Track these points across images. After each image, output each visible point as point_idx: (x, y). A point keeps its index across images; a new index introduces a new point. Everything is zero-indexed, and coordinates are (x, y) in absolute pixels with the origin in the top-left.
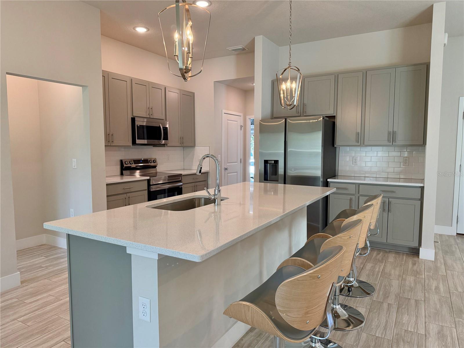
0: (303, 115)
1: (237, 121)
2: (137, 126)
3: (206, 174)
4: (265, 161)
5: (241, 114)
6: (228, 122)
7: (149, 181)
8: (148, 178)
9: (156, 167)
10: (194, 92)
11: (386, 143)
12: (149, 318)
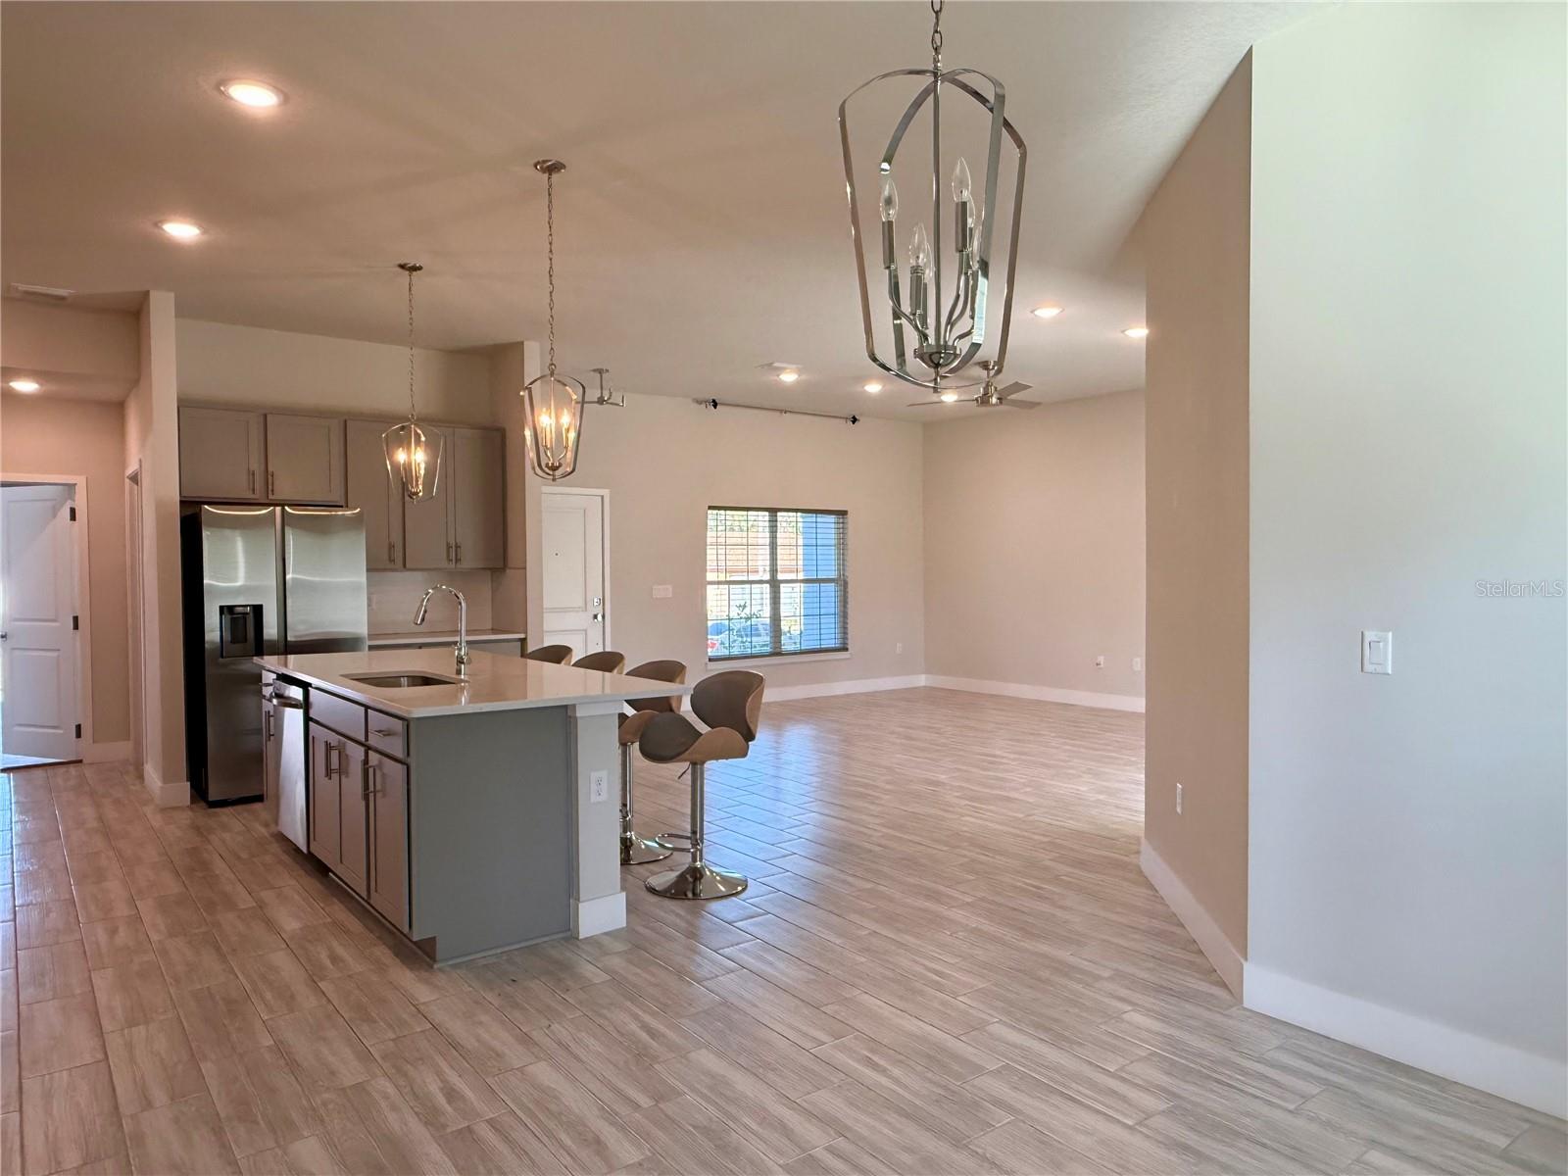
4: (221, 607)
11: (444, 564)
12: (604, 797)
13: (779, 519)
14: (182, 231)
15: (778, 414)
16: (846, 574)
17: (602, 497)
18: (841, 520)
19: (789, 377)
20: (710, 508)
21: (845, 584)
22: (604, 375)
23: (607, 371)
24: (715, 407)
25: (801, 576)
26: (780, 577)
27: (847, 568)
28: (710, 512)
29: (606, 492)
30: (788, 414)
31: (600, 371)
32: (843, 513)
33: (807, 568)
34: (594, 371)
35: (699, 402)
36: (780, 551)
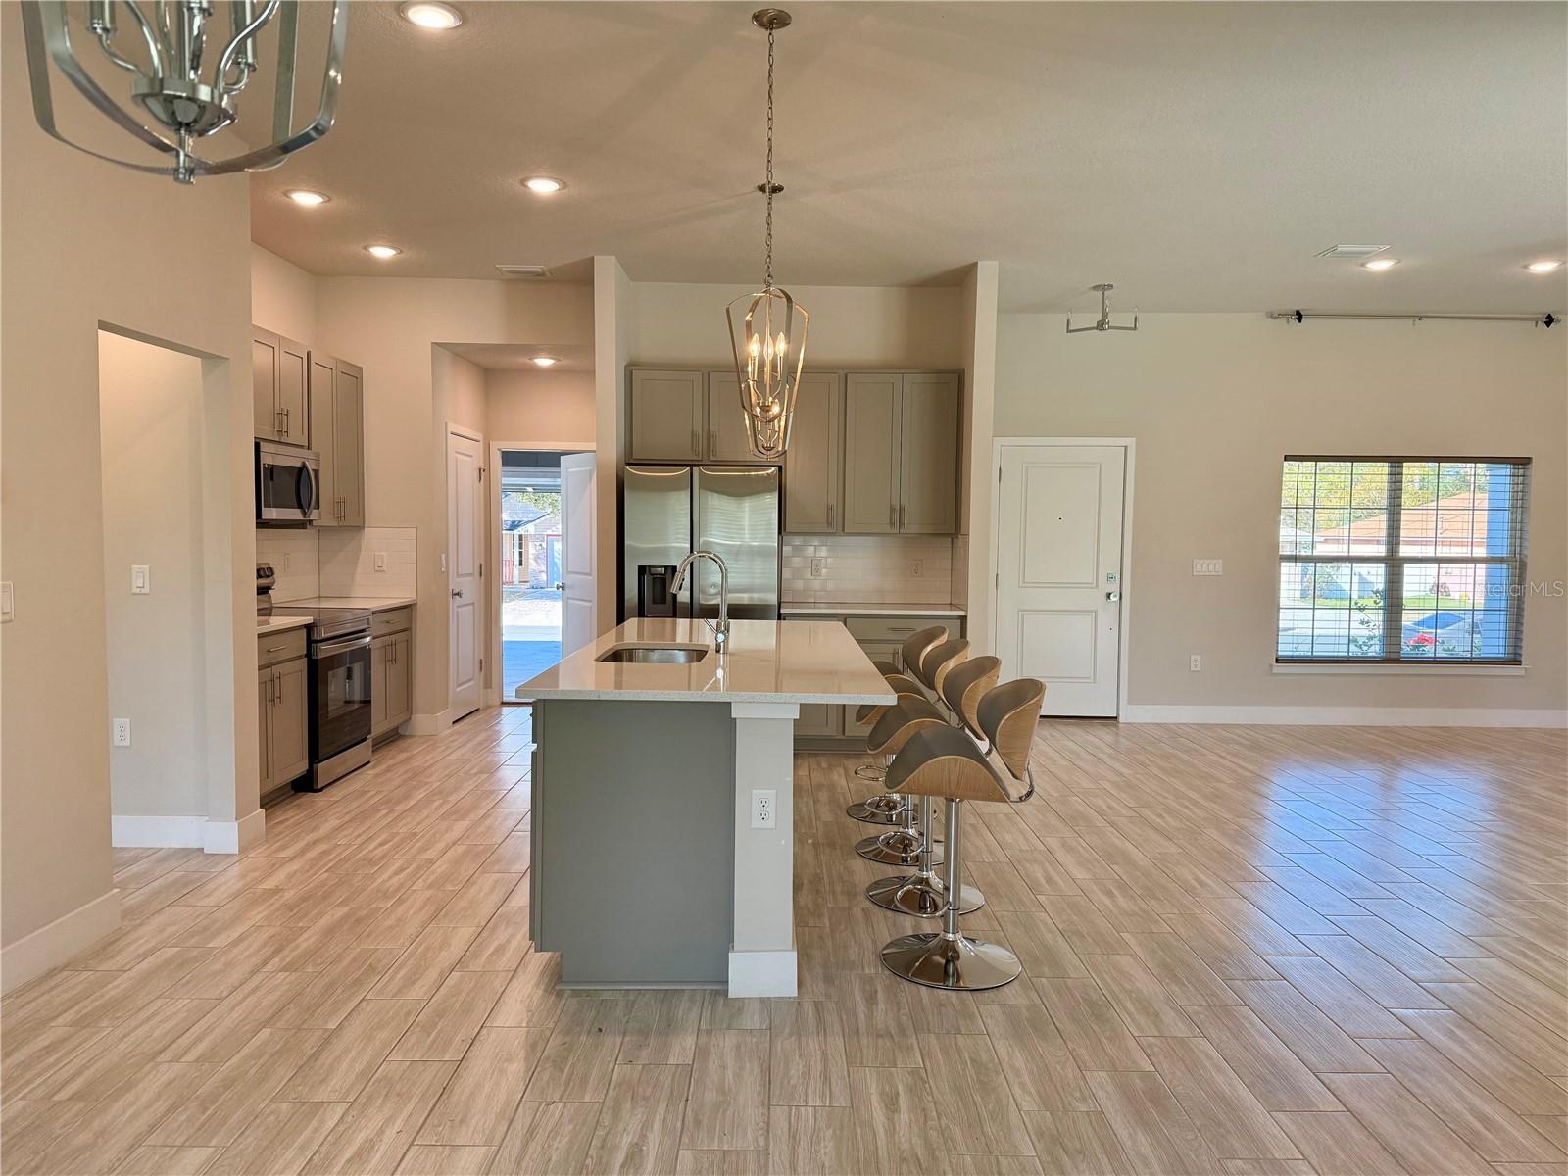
0: (709, 457)
1: (471, 456)
2: (264, 467)
3: (409, 609)
4: (639, 567)
5: (479, 436)
6: (456, 458)
7: (309, 628)
8: (309, 620)
9: (267, 592)
10: (360, 365)
11: (887, 529)
12: (770, 823)
13: (1405, 471)
14: (543, 187)
15: (1411, 322)
16: (1525, 552)
17: (1126, 447)
18: (1521, 472)
19: (1380, 266)
20: (1287, 458)
21: (1523, 565)
22: (1106, 293)
23: (1111, 287)
24: (1300, 321)
25: (1480, 552)
26: (1405, 551)
27: (1526, 544)
28: (1286, 463)
29: (1130, 442)
30: (1424, 322)
31: (1102, 288)
32: (1524, 462)
33: (1493, 542)
34: (1095, 288)
35: (1272, 316)
36: (1405, 516)
